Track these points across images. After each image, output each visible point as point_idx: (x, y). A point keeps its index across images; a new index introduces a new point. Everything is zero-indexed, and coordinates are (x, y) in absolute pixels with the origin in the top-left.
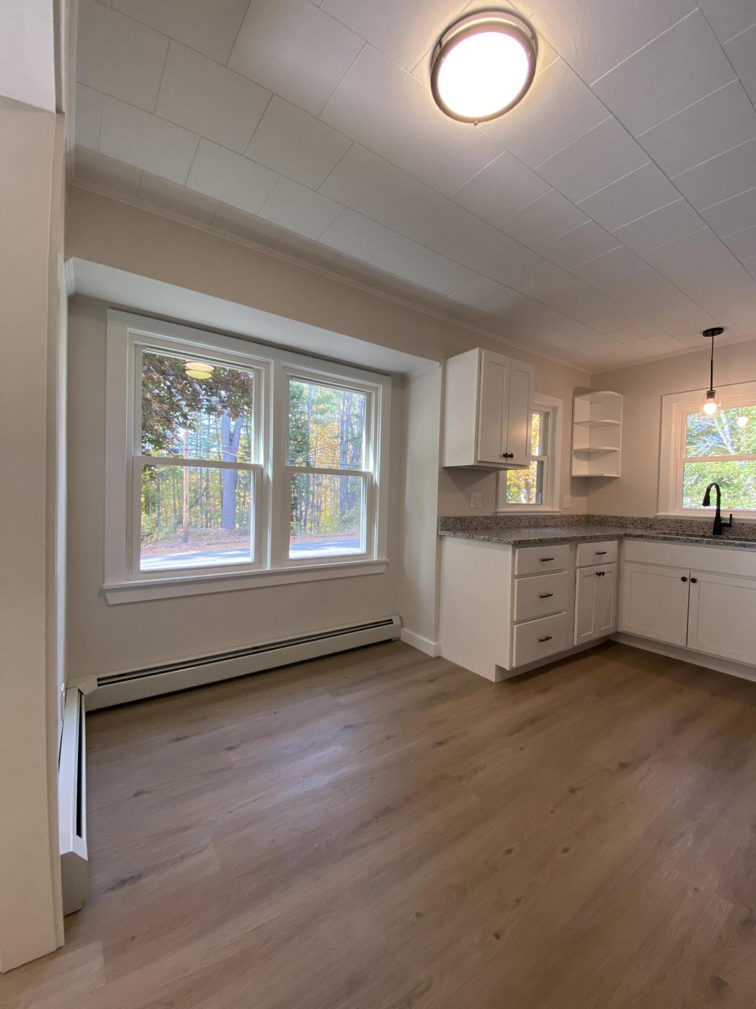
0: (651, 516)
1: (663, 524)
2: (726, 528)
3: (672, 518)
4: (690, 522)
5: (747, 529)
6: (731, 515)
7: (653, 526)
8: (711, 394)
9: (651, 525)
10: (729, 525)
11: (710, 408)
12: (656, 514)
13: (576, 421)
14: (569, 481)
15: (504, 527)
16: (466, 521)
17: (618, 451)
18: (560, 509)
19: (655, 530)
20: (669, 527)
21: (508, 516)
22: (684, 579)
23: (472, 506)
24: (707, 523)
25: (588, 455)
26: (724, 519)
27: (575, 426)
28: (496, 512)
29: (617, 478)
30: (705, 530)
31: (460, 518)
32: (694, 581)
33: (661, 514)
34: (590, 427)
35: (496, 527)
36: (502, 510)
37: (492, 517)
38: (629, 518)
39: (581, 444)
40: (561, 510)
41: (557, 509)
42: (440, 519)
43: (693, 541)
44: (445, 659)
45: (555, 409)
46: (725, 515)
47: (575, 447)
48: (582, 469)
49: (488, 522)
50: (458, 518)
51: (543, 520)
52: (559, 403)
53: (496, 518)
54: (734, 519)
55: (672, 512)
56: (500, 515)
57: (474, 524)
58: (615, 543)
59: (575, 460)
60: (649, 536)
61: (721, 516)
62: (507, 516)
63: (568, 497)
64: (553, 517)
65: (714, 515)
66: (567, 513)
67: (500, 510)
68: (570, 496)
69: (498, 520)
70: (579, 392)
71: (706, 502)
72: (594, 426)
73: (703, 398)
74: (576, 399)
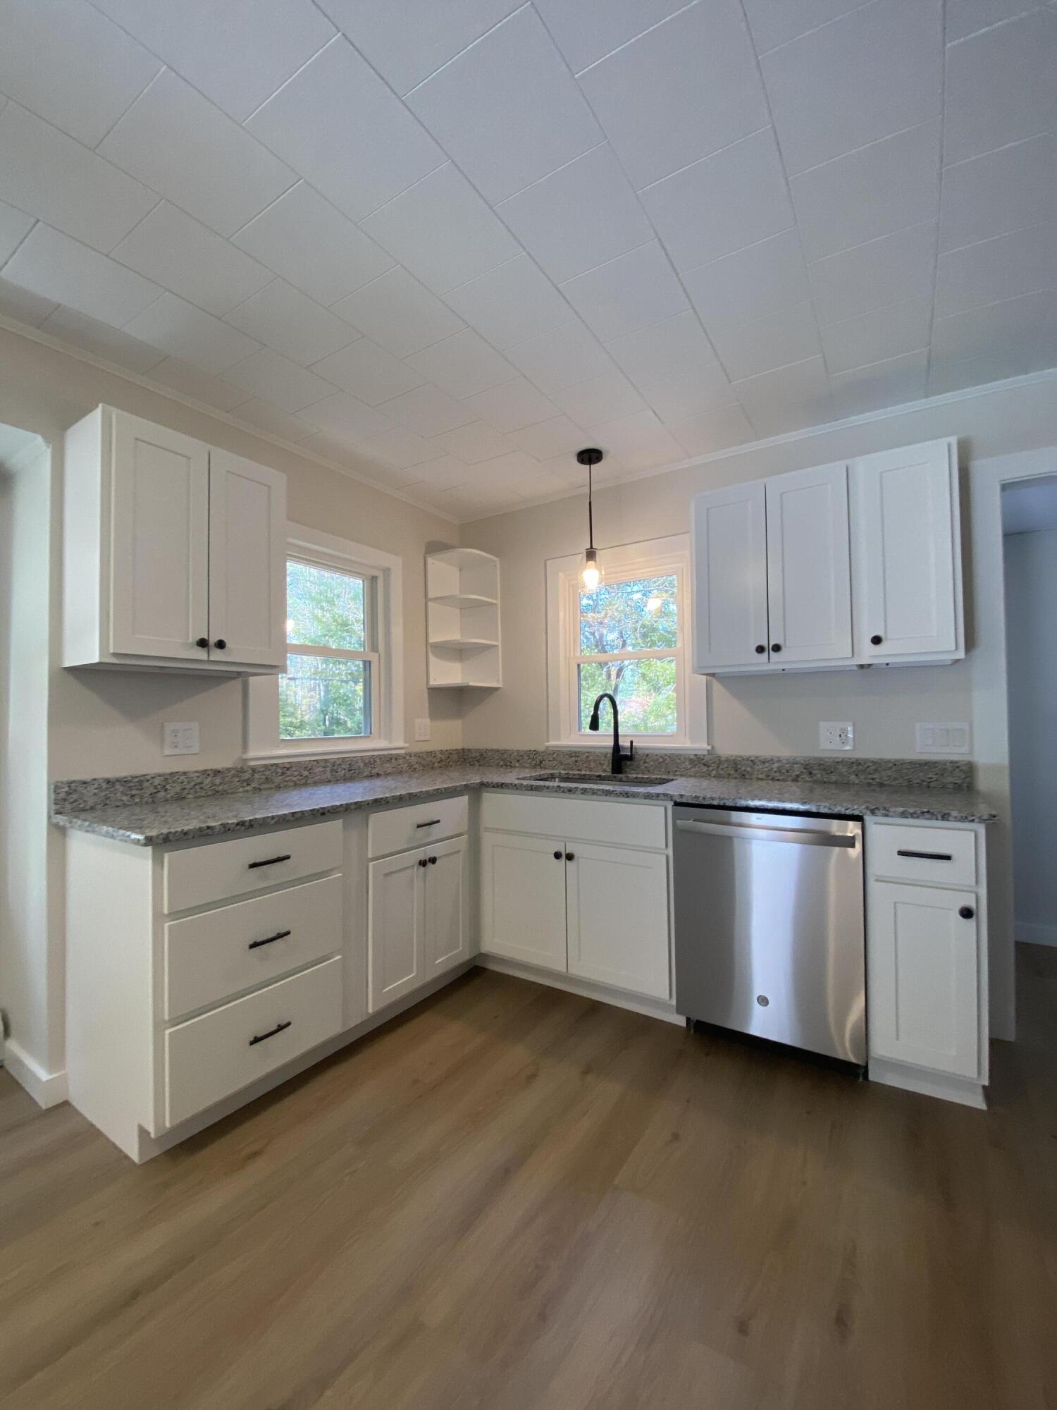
0: (541, 748)
1: (554, 759)
2: (628, 763)
3: (564, 750)
4: (587, 754)
5: (652, 763)
6: (632, 742)
7: (543, 763)
8: (591, 554)
9: (541, 762)
10: (630, 758)
11: (591, 577)
12: (547, 744)
13: (431, 595)
14: (426, 695)
15: (263, 787)
16: (146, 784)
17: (496, 646)
18: (405, 742)
19: (545, 768)
20: (562, 764)
21: (276, 765)
22: (557, 856)
23: (167, 752)
24: (605, 756)
25: (458, 652)
26: (625, 748)
27: (430, 604)
28: (246, 760)
29: (497, 689)
30: (604, 767)
31: (124, 781)
32: (570, 857)
33: (552, 743)
34: (461, 609)
35: (241, 790)
36: (260, 753)
37: (229, 770)
39: (447, 630)
40: (407, 745)
41: (401, 744)
42: (52, 787)
43: (566, 790)
44: (73, 1107)
45: (387, 571)
46: (625, 743)
47: (434, 638)
48: (449, 674)
49: (218, 781)
50: (118, 780)
51: (366, 765)
52: (395, 563)
53: (242, 771)
54: (636, 748)
55: (565, 740)
56: (252, 763)
57: (174, 789)
58: (464, 800)
59: (432, 658)
60: (511, 784)
61: (620, 744)
62: (272, 765)
63: (422, 721)
64: (389, 759)
66: (417, 749)
67: (252, 754)
68: (428, 720)
69: (246, 776)
70: (434, 548)
71: (594, 725)
73: (582, 560)
74: (430, 560)
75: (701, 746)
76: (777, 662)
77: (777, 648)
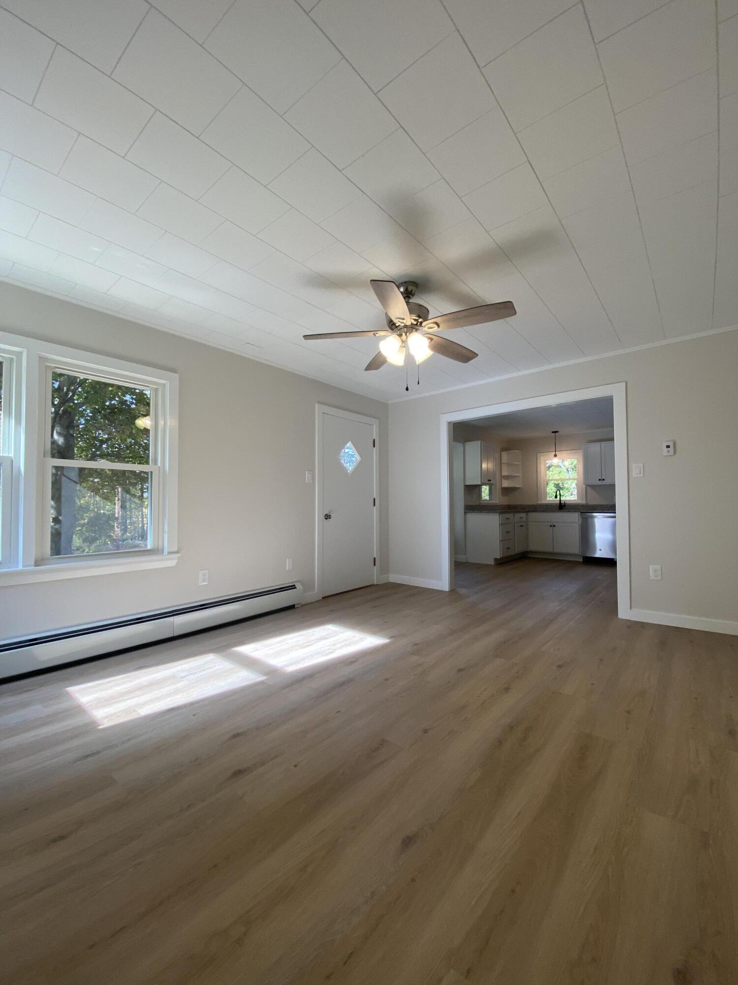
0: (535, 504)
2: (563, 507)
5: (570, 507)
6: (565, 501)
7: (537, 507)
8: (555, 456)
10: (565, 506)
11: (555, 461)
13: (502, 462)
14: (501, 489)
16: (472, 507)
17: (520, 475)
18: (500, 502)
19: (537, 509)
22: (551, 526)
23: (474, 500)
24: (557, 505)
25: (507, 477)
27: (502, 465)
28: (480, 502)
29: (520, 488)
30: (557, 507)
32: (554, 526)
33: (539, 502)
35: (481, 509)
36: (483, 502)
37: (479, 504)
38: (526, 505)
39: (504, 473)
41: (497, 502)
42: (464, 506)
45: (496, 457)
46: (562, 502)
47: (503, 474)
48: (506, 484)
49: (479, 507)
50: (470, 505)
54: (565, 503)
55: (543, 502)
56: (481, 504)
57: (475, 507)
58: (525, 514)
59: (503, 480)
63: (501, 496)
65: (559, 502)
66: (502, 504)
70: (504, 449)
71: (556, 497)
72: (508, 464)
73: (552, 456)
74: (502, 453)
75: (584, 502)
76: (603, 483)
77: (603, 480)
